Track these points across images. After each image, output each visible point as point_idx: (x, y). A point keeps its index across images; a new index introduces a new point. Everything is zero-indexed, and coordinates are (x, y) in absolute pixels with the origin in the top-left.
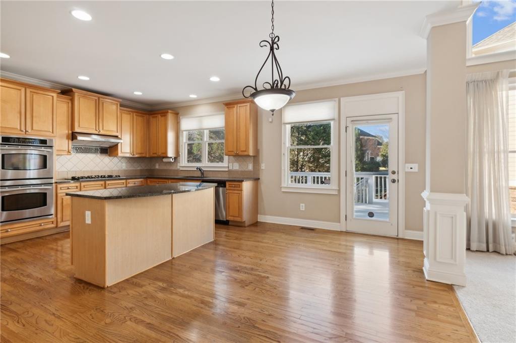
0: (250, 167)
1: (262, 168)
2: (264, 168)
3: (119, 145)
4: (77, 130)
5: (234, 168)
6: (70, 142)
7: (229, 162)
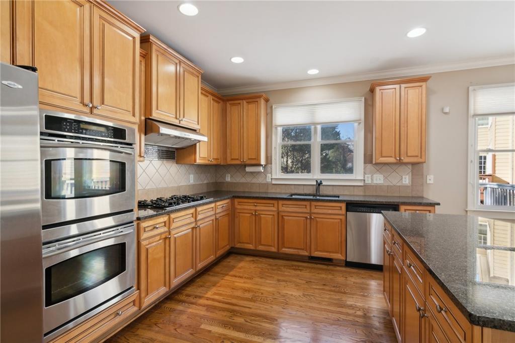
0: (406, 180)
1: (428, 182)
2: (432, 182)
3: (198, 144)
4: (155, 115)
5: (375, 182)
6: (143, 137)
7: (365, 173)
